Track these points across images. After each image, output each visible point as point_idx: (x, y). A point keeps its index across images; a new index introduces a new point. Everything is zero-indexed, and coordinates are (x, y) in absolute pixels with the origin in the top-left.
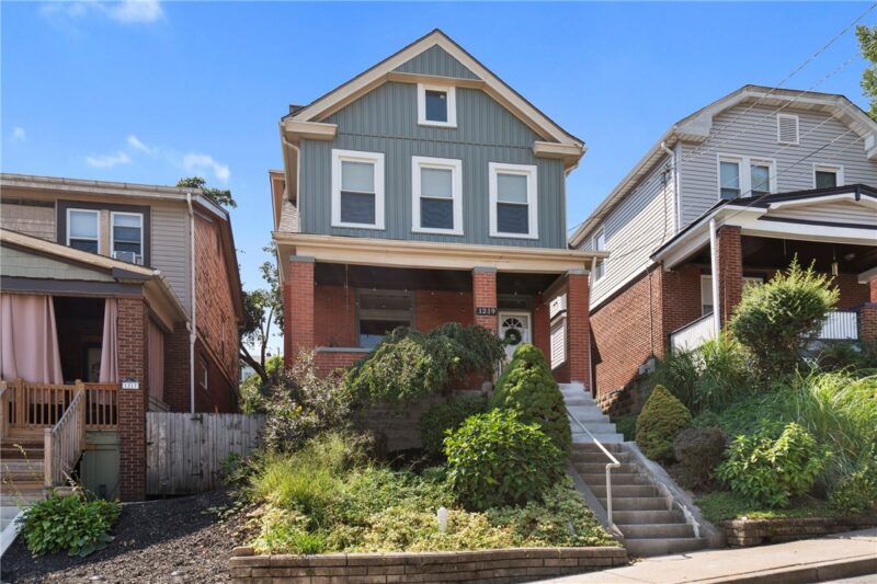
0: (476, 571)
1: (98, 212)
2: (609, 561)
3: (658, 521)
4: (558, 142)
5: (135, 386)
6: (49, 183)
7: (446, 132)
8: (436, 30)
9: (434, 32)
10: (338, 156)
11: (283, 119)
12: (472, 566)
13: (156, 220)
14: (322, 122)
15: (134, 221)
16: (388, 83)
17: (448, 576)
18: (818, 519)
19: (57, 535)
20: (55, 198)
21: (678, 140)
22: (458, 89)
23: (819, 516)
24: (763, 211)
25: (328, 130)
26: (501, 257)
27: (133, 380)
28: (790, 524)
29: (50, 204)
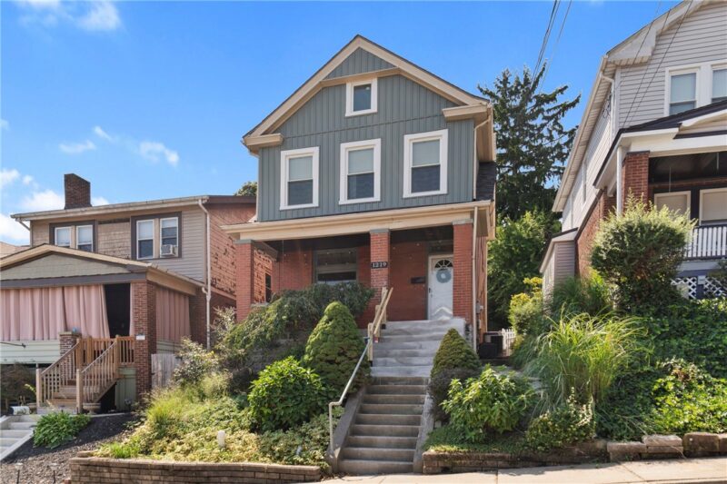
0: (208, 477)
1: (153, 220)
2: (302, 477)
3: (398, 445)
4: (466, 105)
5: (142, 338)
6: (122, 208)
7: (369, 118)
8: (357, 36)
9: (355, 38)
10: (285, 155)
11: (244, 137)
12: (205, 473)
13: (185, 220)
14: (274, 132)
15: (172, 222)
16: (323, 89)
17: (190, 479)
18: (499, 454)
19: (45, 435)
20: (129, 216)
21: (617, 66)
22: (379, 79)
23: (501, 452)
24: (675, 130)
25: (275, 138)
26: (393, 219)
27: (142, 334)
28: (469, 458)
29: (127, 220)
